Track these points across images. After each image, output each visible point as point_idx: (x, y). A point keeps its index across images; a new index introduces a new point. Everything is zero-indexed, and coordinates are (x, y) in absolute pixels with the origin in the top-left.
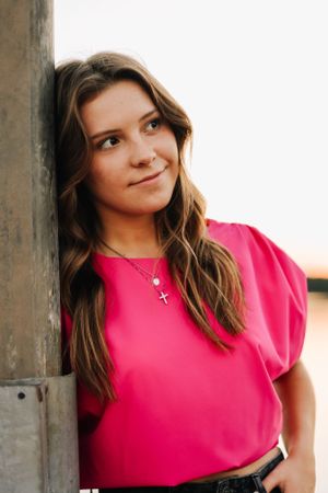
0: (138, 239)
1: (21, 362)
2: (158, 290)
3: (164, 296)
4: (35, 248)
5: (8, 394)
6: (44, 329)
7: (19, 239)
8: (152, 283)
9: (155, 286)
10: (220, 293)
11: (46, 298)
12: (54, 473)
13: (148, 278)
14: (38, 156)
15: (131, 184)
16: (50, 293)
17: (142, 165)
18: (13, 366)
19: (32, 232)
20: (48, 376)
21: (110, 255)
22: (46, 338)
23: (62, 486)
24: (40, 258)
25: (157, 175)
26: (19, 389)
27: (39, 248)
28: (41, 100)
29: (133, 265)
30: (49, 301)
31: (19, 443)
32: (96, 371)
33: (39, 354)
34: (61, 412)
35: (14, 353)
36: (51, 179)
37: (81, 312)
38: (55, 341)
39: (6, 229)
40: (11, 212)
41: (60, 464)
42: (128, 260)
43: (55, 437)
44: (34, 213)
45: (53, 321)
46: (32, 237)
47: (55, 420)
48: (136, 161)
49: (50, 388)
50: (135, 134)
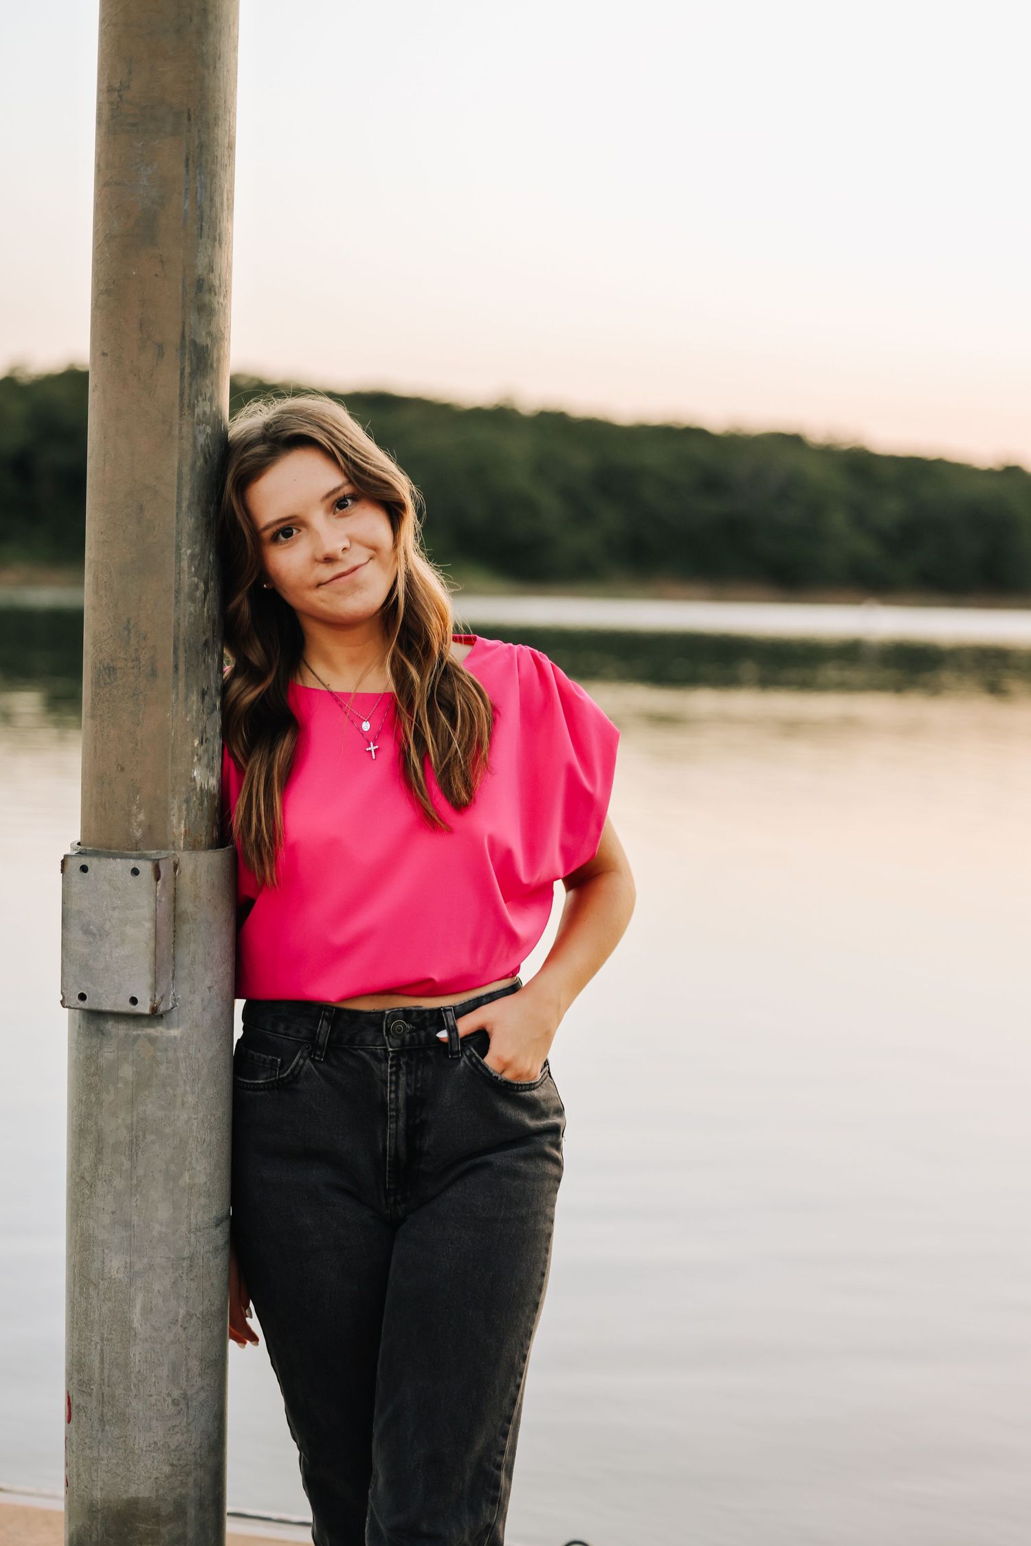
0: (353, 661)
1: (150, 829)
2: (367, 738)
3: (372, 748)
4: (176, 686)
5: (119, 868)
6: (184, 789)
7: (154, 673)
8: (359, 729)
9: (363, 733)
10: (455, 744)
11: (189, 749)
12: (182, 973)
13: (356, 721)
14: (185, 564)
15: (319, 585)
16: (196, 743)
17: (329, 560)
18: (138, 833)
19: (172, 665)
20: (185, 849)
21: (311, 683)
22: (187, 801)
23: (193, 992)
24: (181, 697)
25: (354, 569)
26: (132, 863)
27: (181, 684)
28: (192, 489)
29: (337, 700)
30: (193, 754)
31: (129, 930)
32: (259, 843)
33: (175, 820)
34: (197, 896)
35: (141, 817)
36: (206, 592)
37: (256, 767)
38: (201, 804)
39: (138, 659)
40: (145, 638)
41: (193, 963)
42: (331, 693)
43: (186, 928)
44: (176, 638)
45: (198, 779)
46: (171, 671)
47: (186, 905)
48: (320, 556)
49: (182, 864)
50: (319, 519)
